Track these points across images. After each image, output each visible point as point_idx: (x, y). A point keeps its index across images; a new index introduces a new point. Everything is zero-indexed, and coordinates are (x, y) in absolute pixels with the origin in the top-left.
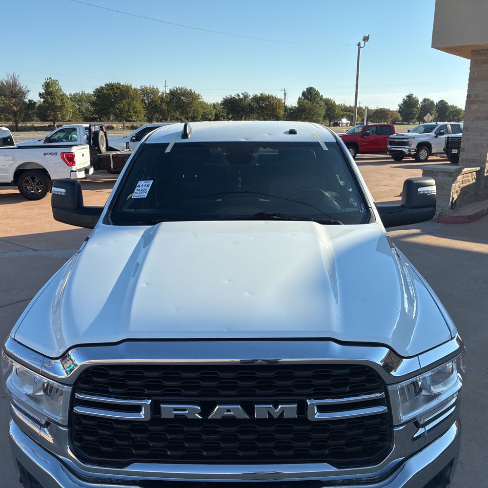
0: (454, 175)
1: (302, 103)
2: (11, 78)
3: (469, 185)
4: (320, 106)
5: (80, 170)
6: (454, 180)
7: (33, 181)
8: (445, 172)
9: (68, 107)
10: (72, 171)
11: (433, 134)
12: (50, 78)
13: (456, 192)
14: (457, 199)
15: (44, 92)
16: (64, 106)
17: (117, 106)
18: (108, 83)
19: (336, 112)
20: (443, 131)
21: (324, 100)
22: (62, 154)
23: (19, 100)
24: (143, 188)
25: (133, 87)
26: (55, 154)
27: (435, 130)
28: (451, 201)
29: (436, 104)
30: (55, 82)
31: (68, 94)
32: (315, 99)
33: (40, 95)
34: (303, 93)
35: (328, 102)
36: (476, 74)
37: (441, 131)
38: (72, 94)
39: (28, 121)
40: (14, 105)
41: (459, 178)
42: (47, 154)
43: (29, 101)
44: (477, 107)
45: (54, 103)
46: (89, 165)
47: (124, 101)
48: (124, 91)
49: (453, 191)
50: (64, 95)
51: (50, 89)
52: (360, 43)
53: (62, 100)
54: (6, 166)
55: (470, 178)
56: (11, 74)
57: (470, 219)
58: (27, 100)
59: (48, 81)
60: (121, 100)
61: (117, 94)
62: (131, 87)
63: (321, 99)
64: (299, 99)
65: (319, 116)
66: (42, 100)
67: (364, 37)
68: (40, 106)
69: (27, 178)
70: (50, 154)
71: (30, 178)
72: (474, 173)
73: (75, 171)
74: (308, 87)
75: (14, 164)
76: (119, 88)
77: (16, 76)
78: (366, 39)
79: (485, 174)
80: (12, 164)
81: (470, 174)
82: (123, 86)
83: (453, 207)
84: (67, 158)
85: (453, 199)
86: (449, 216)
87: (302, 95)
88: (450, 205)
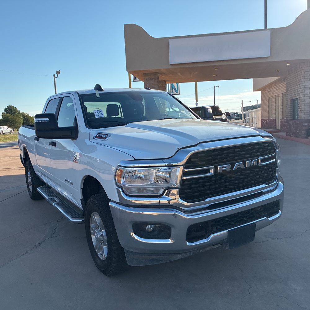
1: (6, 116)
4: (19, 118)
19: (30, 121)
21: (21, 114)
24: (99, 113)
32: (14, 113)
34: (5, 109)
35: (23, 115)
52: (54, 75)
63: (19, 113)
64: (3, 114)
65: (20, 123)
67: (57, 71)
74: (8, 106)
78: (58, 73)
87: (5, 111)
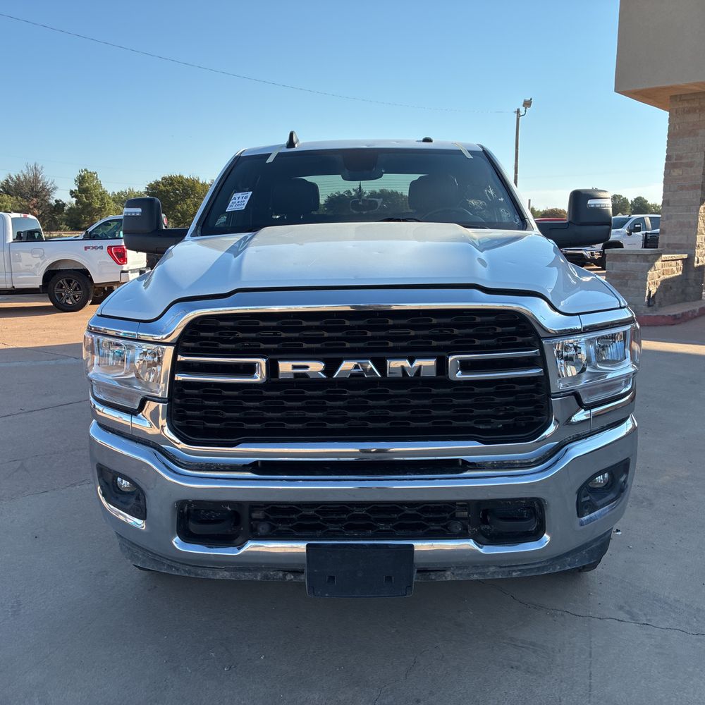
0: (650, 258)
2: (32, 170)
3: (673, 278)
5: (133, 271)
6: (651, 265)
7: (70, 285)
8: (638, 255)
9: (110, 209)
10: (123, 272)
11: (625, 230)
12: (86, 170)
13: (655, 283)
14: (656, 292)
15: (77, 189)
16: (104, 208)
17: (178, 207)
18: (166, 176)
20: (639, 226)
22: (109, 248)
23: (42, 200)
24: (240, 200)
25: (201, 182)
26: (99, 248)
27: (628, 225)
28: (647, 295)
29: (630, 203)
30: (92, 176)
31: (110, 192)
33: (72, 193)
36: (677, 127)
37: (636, 226)
38: (116, 193)
39: (54, 230)
40: (35, 207)
41: (658, 264)
42: (89, 248)
43: (56, 201)
44: (681, 173)
45: (90, 204)
46: (145, 266)
47: (188, 201)
48: (188, 187)
49: (649, 281)
50: (104, 192)
51: (85, 187)
52: (518, 110)
53: (102, 199)
54: (31, 266)
55: (675, 269)
56: (32, 165)
57: (676, 320)
58: (53, 202)
59: (83, 174)
60: (183, 200)
61: (179, 190)
62: (197, 182)
66: (74, 200)
67: (525, 101)
68: (70, 209)
69: (61, 281)
70: (94, 248)
71: (65, 282)
72: (680, 262)
73: (127, 272)
75: (43, 263)
76: (182, 183)
77: (39, 168)
78: (527, 104)
79: (696, 265)
80: (39, 263)
81: (674, 263)
82: (187, 180)
83: (651, 303)
84: (116, 253)
85: (650, 292)
86: (645, 316)
88: (646, 300)
